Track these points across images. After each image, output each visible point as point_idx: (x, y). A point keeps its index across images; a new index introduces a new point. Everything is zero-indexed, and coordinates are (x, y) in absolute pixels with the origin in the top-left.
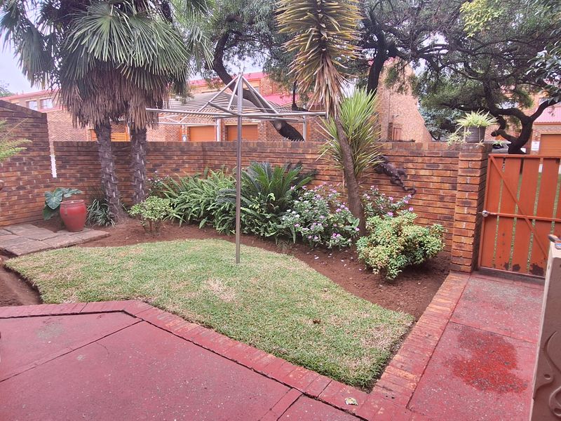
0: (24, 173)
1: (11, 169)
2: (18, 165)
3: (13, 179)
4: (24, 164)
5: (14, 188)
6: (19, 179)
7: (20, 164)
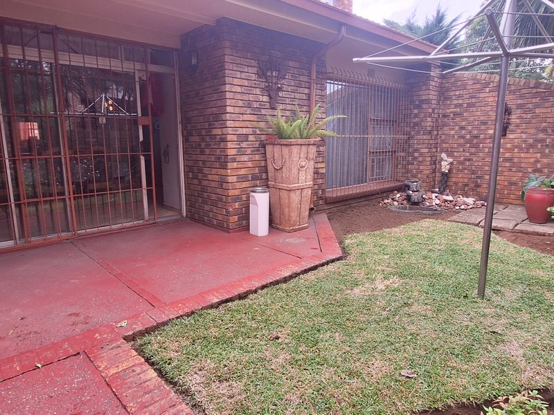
0: (544, 155)
1: (531, 150)
2: (539, 147)
3: (532, 160)
4: (547, 146)
5: (530, 170)
6: (537, 161)
7: (542, 146)
